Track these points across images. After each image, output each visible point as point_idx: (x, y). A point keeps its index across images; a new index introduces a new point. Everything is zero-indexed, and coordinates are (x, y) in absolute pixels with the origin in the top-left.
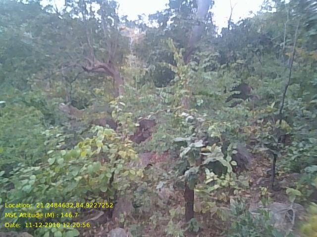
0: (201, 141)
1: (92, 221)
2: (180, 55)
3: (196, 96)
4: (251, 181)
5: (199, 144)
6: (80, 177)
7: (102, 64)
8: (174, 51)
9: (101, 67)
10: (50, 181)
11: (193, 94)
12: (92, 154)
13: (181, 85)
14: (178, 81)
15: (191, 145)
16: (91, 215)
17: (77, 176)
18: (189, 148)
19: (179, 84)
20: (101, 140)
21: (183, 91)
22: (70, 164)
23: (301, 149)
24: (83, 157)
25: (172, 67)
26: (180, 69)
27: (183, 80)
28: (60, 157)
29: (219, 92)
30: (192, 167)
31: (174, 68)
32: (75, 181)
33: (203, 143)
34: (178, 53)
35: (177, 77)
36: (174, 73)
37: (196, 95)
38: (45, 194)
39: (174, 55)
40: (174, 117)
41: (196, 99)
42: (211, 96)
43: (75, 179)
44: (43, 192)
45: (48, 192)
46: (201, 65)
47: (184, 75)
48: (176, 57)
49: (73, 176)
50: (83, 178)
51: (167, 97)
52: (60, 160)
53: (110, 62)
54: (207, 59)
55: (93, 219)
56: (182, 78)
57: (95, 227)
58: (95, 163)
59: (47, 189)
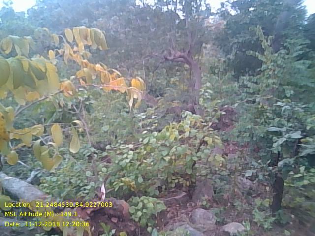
0: (299, 132)
1: (175, 199)
2: (269, 43)
3: (284, 87)
5: (297, 135)
6: (169, 158)
7: (182, 54)
8: (263, 39)
9: (180, 57)
10: (142, 158)
11: (280, 84)
12: (180, 137)
13: (268, 74)
14: (265, 70)
15: (287, 136)
16: (174, 194)
17: (166, 156)
18: (284, 139)
19: (266, 74)
20: (187, 125)
21: (270, 81)
22: (159, 145)
24: (172, 139)
25: (260, 56)
26: (268, 58)
27: (271, 69)
28: (152, 137)
29: (312, 82)
30: (286, 158)
32: (165, 160)
33: (301, 135)
34: (267, 41)
35: (264, 67)
36: (262, 62)
37: (284, 85)
38: (138, 169)
39: (263, 44)
40: (258, 108)
41: (284, 90)
42: (301, 87)
43: (165, 158)
44: (136, 167)
45: (140, 167)
46: (292, 54)
47: (272, 64)
48: (264, 45)
49: (162, 155)
50: (171, 159)
51: (252, 87)
52: (153, 140)
53: (189, 52)
54: (299, 47)
55: (176, 197)
56: (269, 67)
57: (178, 205)
58: (183, 146)
59: (140, 165)
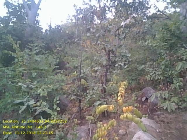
0: (33, 100)
3: (32, 71)
4: (69, 117)
8: (13, 43)
13: (20, 65)
14: (17, 62)
18: (25, 106)
21: (21, 69)
23: (91, 94)
26: (18, 54)
27: (21, 62)
29: (46, 67)
31: (13, 54)
34: (16, 44)
36: (14, 57)
39: (13, 46)
42: (42, 70)
51: (10, 74)
54: (36, 48)
56: (20, 60)
